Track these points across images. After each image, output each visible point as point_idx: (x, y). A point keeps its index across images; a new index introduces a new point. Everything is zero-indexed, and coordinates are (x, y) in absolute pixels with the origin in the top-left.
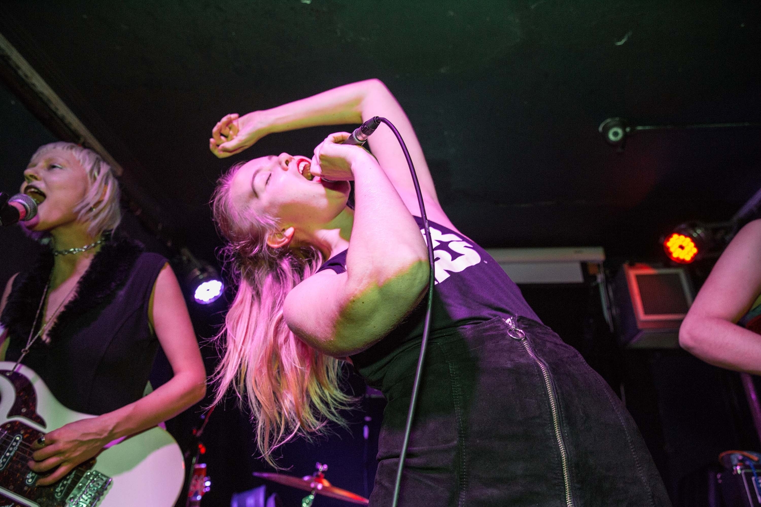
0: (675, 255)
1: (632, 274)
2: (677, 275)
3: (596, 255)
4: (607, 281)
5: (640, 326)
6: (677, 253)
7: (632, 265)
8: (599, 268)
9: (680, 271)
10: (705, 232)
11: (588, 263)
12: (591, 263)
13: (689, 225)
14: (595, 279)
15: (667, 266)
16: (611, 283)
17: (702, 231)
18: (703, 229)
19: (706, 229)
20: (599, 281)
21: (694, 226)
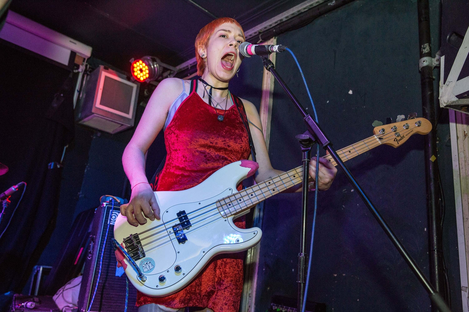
0: (136, 74)
1: (104, 74)
2: (132, 87)
3: (85, 51)
4: (85, 72)
5: (93, 110)
6: (137, 73)
7: (106, 69)
8: (84, 61)
9: (135, 86)
10: (158, 68)
11: (77, 54)
12: (79, 55)
13: (151, 58)
14: (78, 67)
15: (129, 79)
16: (88, 75)
17: (157, 66)
18: (158, 65)
19: (160, 66)
20: (80, 70)
21: (154, 60)
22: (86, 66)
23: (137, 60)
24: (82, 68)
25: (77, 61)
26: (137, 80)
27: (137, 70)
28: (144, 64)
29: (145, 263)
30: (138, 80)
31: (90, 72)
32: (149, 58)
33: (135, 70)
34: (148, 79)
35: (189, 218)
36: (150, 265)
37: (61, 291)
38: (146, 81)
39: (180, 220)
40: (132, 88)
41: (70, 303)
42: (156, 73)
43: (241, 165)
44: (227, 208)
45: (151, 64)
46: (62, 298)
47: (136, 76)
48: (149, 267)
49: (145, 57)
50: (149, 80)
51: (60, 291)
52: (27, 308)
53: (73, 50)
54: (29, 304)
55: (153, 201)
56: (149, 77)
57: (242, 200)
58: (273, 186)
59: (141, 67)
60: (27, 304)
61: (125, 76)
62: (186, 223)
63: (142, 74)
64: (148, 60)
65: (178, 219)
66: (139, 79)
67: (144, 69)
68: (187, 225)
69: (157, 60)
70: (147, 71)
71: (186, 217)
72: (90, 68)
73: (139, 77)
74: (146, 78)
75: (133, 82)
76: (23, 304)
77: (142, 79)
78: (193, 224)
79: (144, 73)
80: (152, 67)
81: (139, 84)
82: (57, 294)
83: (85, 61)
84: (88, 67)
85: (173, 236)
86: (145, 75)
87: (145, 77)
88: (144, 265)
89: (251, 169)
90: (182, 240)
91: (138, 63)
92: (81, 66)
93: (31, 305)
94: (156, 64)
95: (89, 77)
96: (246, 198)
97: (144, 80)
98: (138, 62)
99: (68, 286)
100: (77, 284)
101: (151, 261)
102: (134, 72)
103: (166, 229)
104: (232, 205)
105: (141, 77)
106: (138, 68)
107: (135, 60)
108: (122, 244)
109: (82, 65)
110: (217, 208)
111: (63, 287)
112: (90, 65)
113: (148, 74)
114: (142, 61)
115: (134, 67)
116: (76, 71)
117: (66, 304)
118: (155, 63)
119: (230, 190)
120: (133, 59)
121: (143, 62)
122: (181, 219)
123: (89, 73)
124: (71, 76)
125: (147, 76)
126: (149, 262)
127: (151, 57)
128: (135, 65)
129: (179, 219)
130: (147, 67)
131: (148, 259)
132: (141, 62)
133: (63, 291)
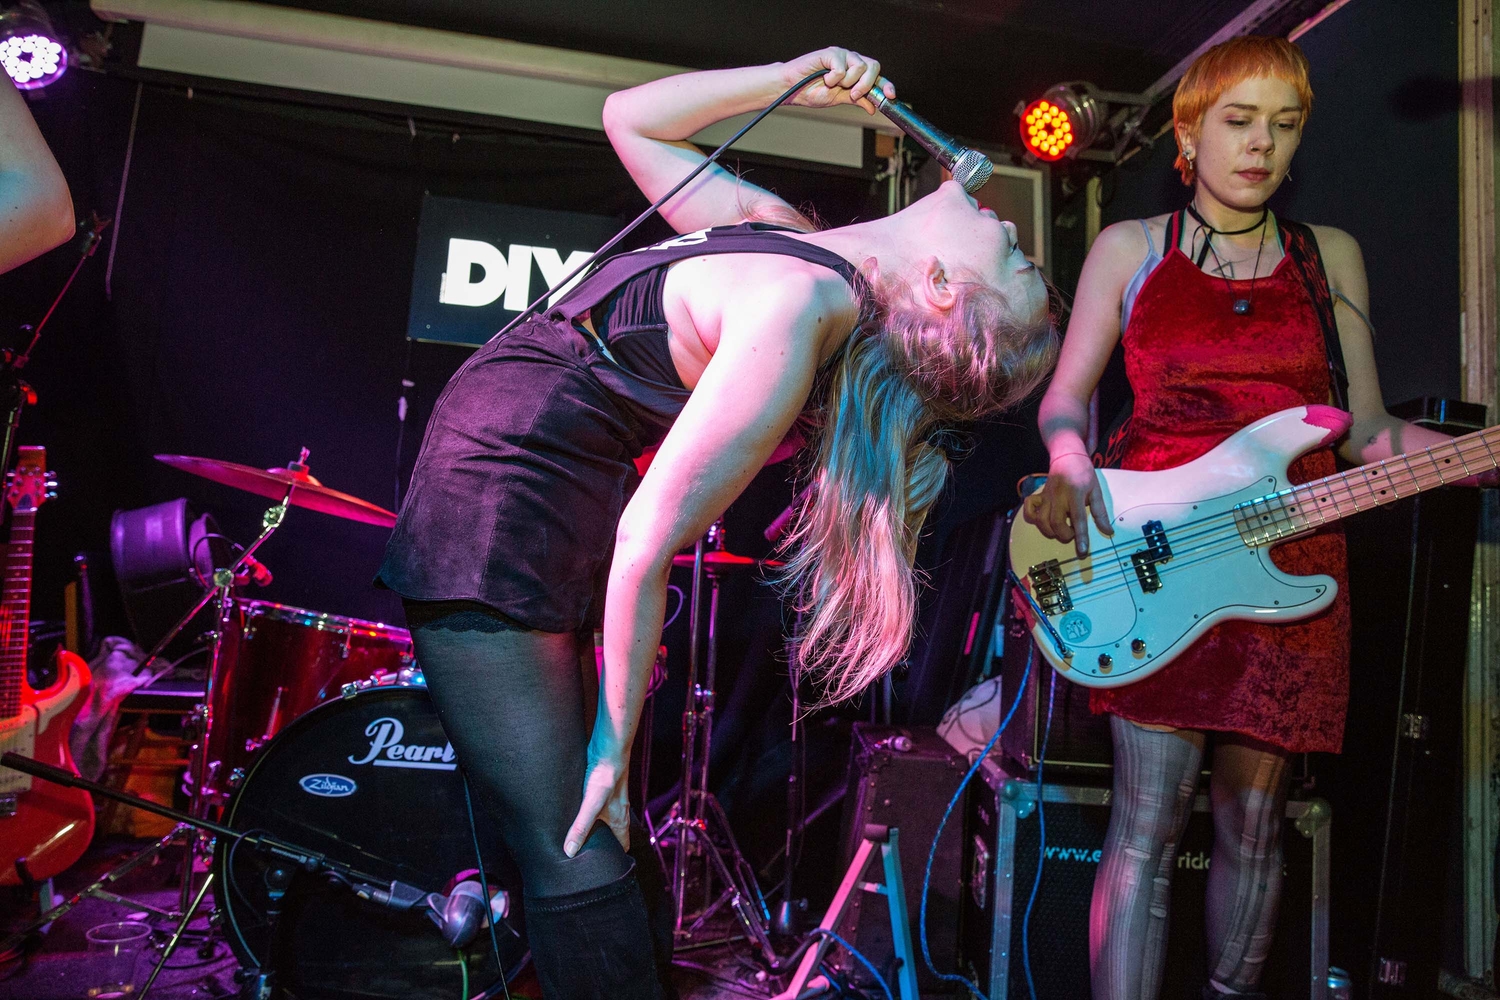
0: (1035, 142)
6: (1040, 140)
8: (897, 147)
9: (1037, 177)
10: (1094, 107)
11: (879, 132)
12: (884, 133)
13: (1073, 88)
14: (885, 165)
15: (1017, 162)
16: (912, 178)
17: (1090, 104)
18: (1092, 101)
19: (1098, 102)
20: (891, 171)
21: (1079, 92)
22: (904, 155)
23: (1032, 104)
24: (895, 164)
25: (881, 149)
26: (1042, 159)
27: (1039, 130)
28: (1054, 110)
29: (1072, 622)
30: (1044, 158)
31: (917, 168)
32: (1062, 89)
33: (1032, 131)
34: (1073, 148)
35: (1170, 539)
36: (1082, 627)
37: (954, 716)
38: (1067, 153)
39: (1148, 542)
40: (1030, 182)
41: (982, 743)
42: (1092, 126)
43: (1307, 420)
44: (1258, 525)
45: (1074, 103)
46: (960, 732)
47: (1038, 148)
48: (1080, 631)
49: (1051, 91)
50: (1076, 150)
51: (950, 715)
52: (895, 749)
53: (867, 126)
54: (899, 742)
55: (1095, 495)
56: (1073, 143)
57: (1298, 511)
58: (1385, 484)
59: (1047, 118)
60: (893, 741)
61: (1007, 156)
62: (1160, 550)
63: (1052, 139)
64: (1063, 94)
65: (1145, 541)
66: (1047, 153)
67: (1056, 123)
68: (1162, 555)
69: (1089, 86)
70: (1067, 127)
71: (1162, 537)
72: (913, 159)
73: (1045, 147)
74: (1067, 145)
75: (1031, 167)
76: (885, 741)
77: (1054, 151)
78: (1177, 554)
79: (1058, 133)
80: (1078, 110)
81: (1048, 168)
82: (945, 723)
83: (901, 145)
84: (909, 157)
85: (1133, 575)
86: (1062, 139)
87: (1061, 145)
88: (1069, 626)
89: (1329, 431)
90: (1150, 586)
91: (1037, 112)
92: (891, 160)
93: (904, 744)
94: (1088, 100)
95: (915, 182)
96: (1307, 507)
97: (1061, 152)
98: (1038, 106)
99: (966, 704)
100: (986, 699)
101: (1084, 620)
102: (1029, 137)
103: (1118, 559)
104: (1270, 521)
105: (1050, 146)
106: (1041, 124)
107: (1027, 105)
108: (1025, 578)
109: (894, 155)
110: (1236, 523)
111: (956, 706)
112: (913, 151)
113: (1070, 132)
114: (1047, 101)
115: (1028, 126)
116: (883, 175)
117: (972, 745)
118: (1084, 97)
119: (1270, 480)
120: (1022, 104)
121: (1051, 105)
122: (1150, 541)
123: (913, 173)
124: (873, 190)
125: (1069, 138)
126: (1078, 621)
127: (1069, 84)
128: (1030, 119)
129: (1148, 539)
130: (1063, 116)
131: (1077, 614)
132: (1044, 105)
133: (959, 714)
